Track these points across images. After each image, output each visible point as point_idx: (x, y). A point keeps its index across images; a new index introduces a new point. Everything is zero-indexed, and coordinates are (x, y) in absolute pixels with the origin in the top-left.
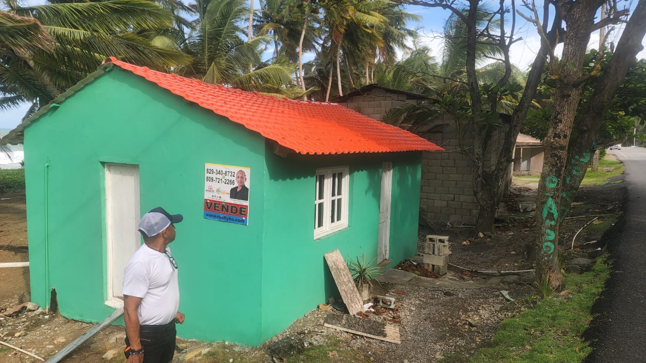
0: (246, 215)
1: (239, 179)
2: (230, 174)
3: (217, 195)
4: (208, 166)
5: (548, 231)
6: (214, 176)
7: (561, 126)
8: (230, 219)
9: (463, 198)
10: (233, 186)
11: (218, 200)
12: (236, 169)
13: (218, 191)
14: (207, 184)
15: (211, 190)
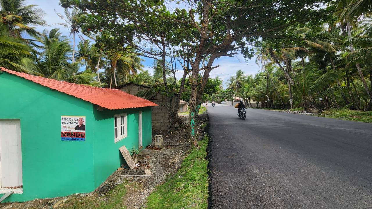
0: (84, 137)
1: (80, 122)
2: (75, 120)
3: (68, 129)
4: (63, 117)
5: (193, 129)
6: (66, 121)
7: (193, 98)
8: (76, 139)
9: (165, 121)
10: (77, 125)
11: (69, 131)
12: (78, 118)
13: (69, 127)
14: (62, 125)
15: (65, 127)
